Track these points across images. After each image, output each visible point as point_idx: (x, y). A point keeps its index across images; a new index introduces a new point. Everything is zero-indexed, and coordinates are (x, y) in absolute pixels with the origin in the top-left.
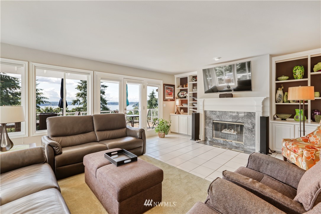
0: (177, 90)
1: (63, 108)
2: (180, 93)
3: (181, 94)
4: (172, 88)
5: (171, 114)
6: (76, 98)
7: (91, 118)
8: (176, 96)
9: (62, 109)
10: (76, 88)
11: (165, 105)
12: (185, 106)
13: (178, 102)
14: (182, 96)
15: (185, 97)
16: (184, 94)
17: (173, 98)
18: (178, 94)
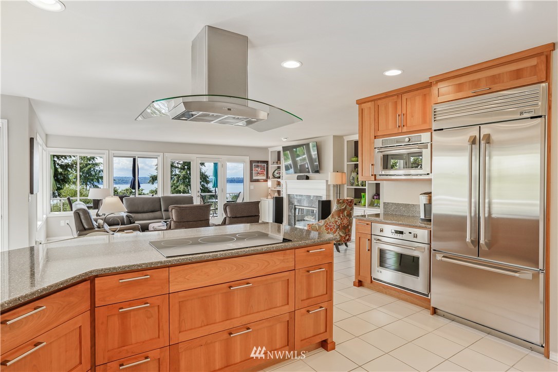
0: (272, 167)
1: (135, 189)
2: (276, 172)
4: (264, 166)
5: (262, 198)
7: (159, 199)
8: (270, 175)
9: (134, 191)
11: (252, 187)
12: (278, 189)
13: (270, 183)
14: (278, 175)
15: (279, 178)
16: (280, 173)
17: (265, 178)
18: (274, 172)
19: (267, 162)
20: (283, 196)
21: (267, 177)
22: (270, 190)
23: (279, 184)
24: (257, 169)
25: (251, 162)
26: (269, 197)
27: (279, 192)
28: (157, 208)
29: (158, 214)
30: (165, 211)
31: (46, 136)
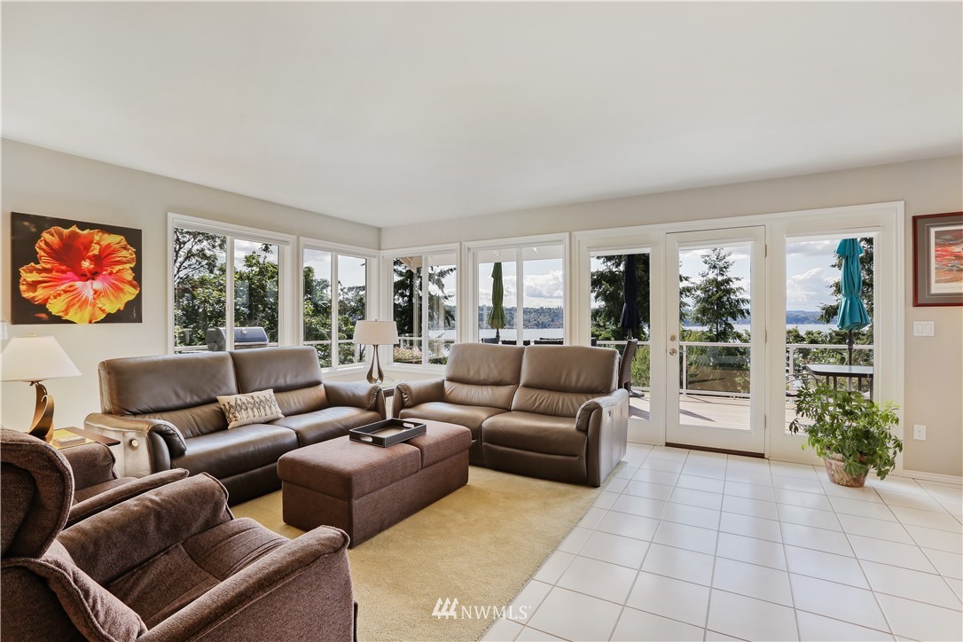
11: (924, 329)
24: (958, 249)
25: (920, 222)
28: (507, 376)
29: (503, 391)
30: (526, 386)
31: (379, 229)
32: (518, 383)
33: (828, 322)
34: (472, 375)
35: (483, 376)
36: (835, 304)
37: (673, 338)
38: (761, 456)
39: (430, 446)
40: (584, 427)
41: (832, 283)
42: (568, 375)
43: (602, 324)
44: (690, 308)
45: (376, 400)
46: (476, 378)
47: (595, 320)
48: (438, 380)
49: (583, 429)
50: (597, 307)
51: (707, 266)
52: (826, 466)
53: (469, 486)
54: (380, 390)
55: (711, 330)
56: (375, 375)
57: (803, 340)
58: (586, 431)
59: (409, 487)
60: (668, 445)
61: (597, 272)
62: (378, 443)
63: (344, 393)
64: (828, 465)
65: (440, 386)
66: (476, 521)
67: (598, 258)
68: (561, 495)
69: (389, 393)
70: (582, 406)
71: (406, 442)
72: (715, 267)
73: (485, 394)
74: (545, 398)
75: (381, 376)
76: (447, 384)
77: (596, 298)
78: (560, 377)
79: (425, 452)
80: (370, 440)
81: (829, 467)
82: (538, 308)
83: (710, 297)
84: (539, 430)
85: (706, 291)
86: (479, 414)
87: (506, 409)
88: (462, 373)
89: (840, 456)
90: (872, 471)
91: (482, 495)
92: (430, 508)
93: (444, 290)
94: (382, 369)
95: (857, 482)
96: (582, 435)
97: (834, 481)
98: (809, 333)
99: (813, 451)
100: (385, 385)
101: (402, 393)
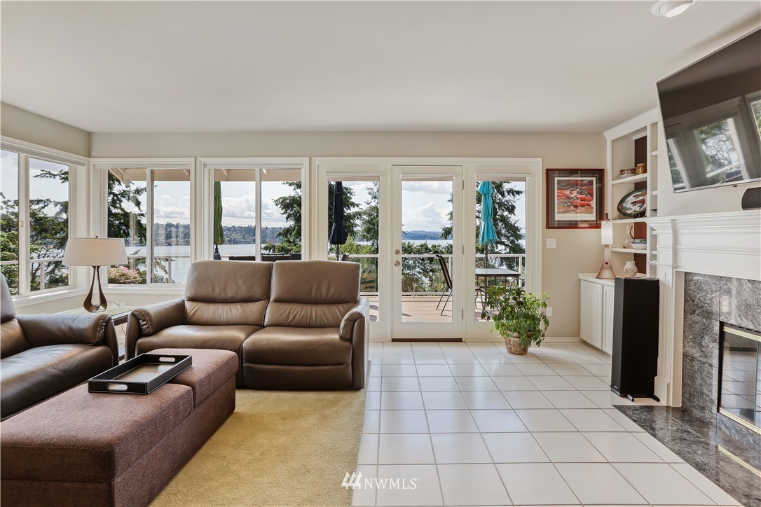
0: (615, 188)
2: (631, 199)
3: (634, 200)
4: (591, 182)
5: (581, 276)
6: (450, 222)
8: (610, 207)
10: (449, 201)
11: (551, 243)
12: (638, 248)
13: (607, 232)
14: (637, 208)
15: (643, 214)
16: (643, 202)
17: (592, 217)
18: (623, 201)
19: (599, 174)
20: (660, 276)
21: (601, 215)
22: (607, 252)
23: (640, 232)
24: (567, 192)
25: (550, 173)
26: (606, 273)
27: (640, 260)
28: (257, 291)
29: (254, 308)
30: (277, 301)
31: (89, 135)
32: (269, 298)
33: (446, 238)
34: (217, 293)
35: (230, 293)
36: (450, 226)
37: (397, 252)
38: (460, 340)
39: (201, 381)
40: (348, 336)
41: (448, 213)
42: (319, 288)
43: (292, 240)
44: (359, 228)
45: (105, 332)
46: (223, 296)
47: (287, 237)
48: (177, 300)
49: (348, 338)
50: (288, 226)
51: (371, 196)
52: (506, 342)
53: (237, 414)
54: (110, 319)
55: (373, 245)
56: (96, 300)
57: (430, 251)
58: (350, 340)
59: (182, 434)
60: (394, 340)
61: (290, 197)
62: (137, 390)
63: (54, 328)
64: (508, 341)
65: (181, 307)
66: (262, 454)
67: (290, 185)
68: (333, 403)
69: (120, 321)
70: (346, 317)
71: (173, 381)
72: (376, 197)
73: (235, 311)
74: (298, 311)
75: (103, 302)
76: (188, 305)
77: (287, 218)
78: (311, 292)
79: (198, 390)
80: (124, 388)
81: (508, 343)
82: (229, 226)
83: (372, 220)
84: (305, 344)
85: (370, 215)
86: (236, 334)
87: (259, 326)
88: (205, 291)
89: (516, 334)
90: (533, 343)
91: (254, 422)
92: (201, 451)
93: (141, 207)
94: (104, 292)
95: (523, 352)
96: (347, 344)
97: (512, 353)
98: (434, 246)
99: (497, 334)
100: (113, 311)
101: (138, 320)
